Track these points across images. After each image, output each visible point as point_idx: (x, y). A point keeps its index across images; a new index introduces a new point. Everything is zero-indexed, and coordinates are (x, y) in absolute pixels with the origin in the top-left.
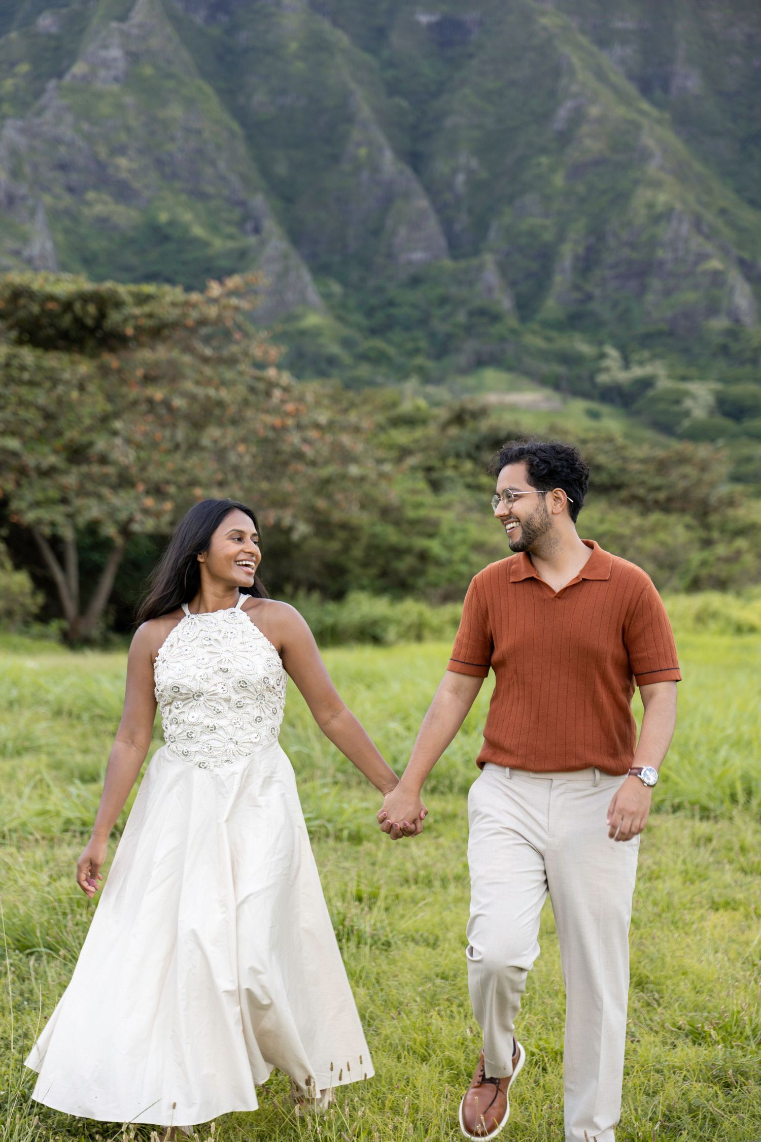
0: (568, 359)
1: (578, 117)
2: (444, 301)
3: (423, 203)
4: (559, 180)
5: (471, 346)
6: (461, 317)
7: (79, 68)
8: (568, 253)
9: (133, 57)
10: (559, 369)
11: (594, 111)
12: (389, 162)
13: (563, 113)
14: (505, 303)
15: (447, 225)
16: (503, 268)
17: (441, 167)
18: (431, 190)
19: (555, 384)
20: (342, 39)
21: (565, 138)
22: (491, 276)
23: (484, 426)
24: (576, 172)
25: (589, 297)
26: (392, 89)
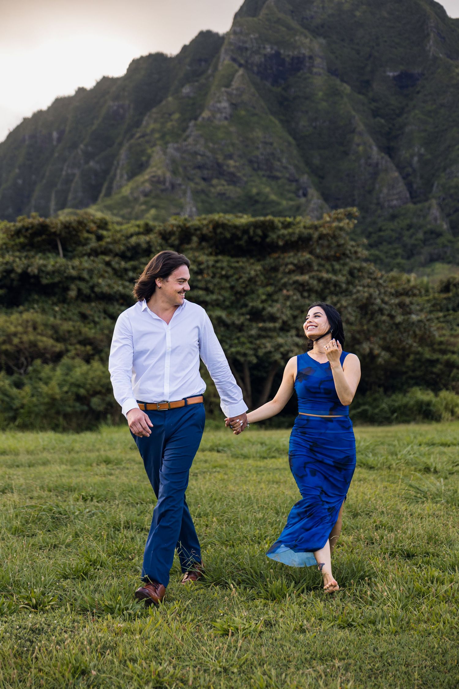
2: (410, 227)
3: (395, 174)
5: (427, 250)
6: (420, 235)
7: (206, 114)
9: (234, 106)
12: (375, 153)
14: (444, 226)
15: (409, 185)
16: (441, 207)
17: (404, 154)
18: (400, 168)
20: (347, 88)
22: (435, 211)
26: (375, 113)
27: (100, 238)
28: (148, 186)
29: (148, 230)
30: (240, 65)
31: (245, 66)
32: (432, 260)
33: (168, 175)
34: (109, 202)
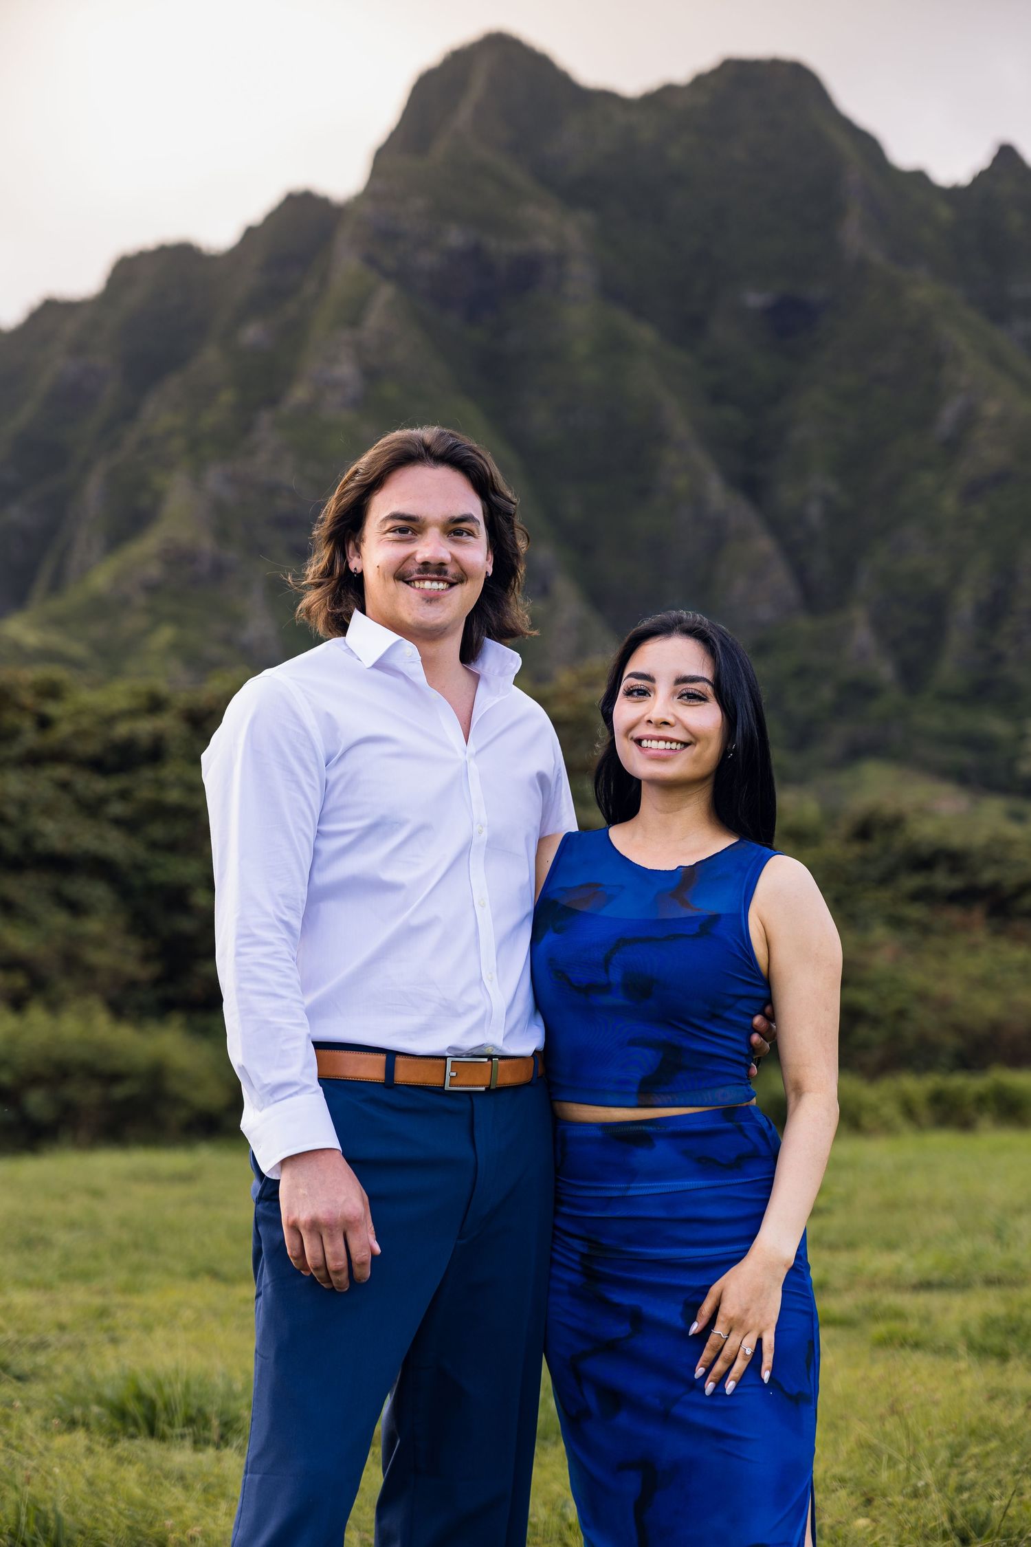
0: (979, 743)
1: (969, 419)
2: (801, 673)
3: (764, 544)
4: (949, 503)
5: (840, 733)
6: (826, 694)
7: (300, 393)
8: (965, 602)
9: (371, 374)
10: (966, 758)
11: (992, 408)
12: (717, 493)
13: (949, 414)
14: (885, 671)
15: (800, 573)
16: (879, 625)
17: (787, 495)
18: (777, 526)
19: (962, 777)
20: (646, 334)
21: (954, 446)
22: (862, 636)
23: (898, 843)
24: (973, 491)
25: (998, 659)
26: (717, 396)
27: (44, 723)
28: (154, 571)
29: (155, 705)
30: (388, 275)
31: (401, 277)
32: (856, 753)
33: (207, 544)
34: (57, 606)
